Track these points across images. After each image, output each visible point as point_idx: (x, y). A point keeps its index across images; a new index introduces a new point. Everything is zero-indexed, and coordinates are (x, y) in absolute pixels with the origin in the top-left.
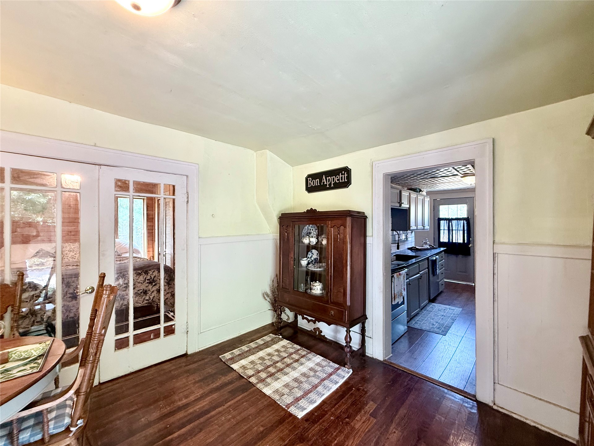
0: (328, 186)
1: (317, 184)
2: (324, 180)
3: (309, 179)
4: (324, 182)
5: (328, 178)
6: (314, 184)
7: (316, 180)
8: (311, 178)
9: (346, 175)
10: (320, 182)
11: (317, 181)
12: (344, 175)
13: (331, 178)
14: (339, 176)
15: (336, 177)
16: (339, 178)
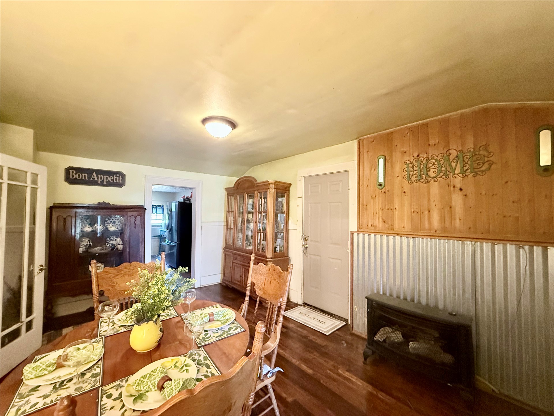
0: (99, 182)
1: (85, 178)
2: (94, 176)
3: (71, 171)
4: (94, 179)
5: (99, 176)
6: (79, 177)
7: (83, 175)
8: (75, 172)
9: (120, 178)
10: (89, 178)
11: (85, 176)
12: (119, 177)
13: (104, 177)
14: (113, 177)
15: (109, 177)
16: (113, 178)
